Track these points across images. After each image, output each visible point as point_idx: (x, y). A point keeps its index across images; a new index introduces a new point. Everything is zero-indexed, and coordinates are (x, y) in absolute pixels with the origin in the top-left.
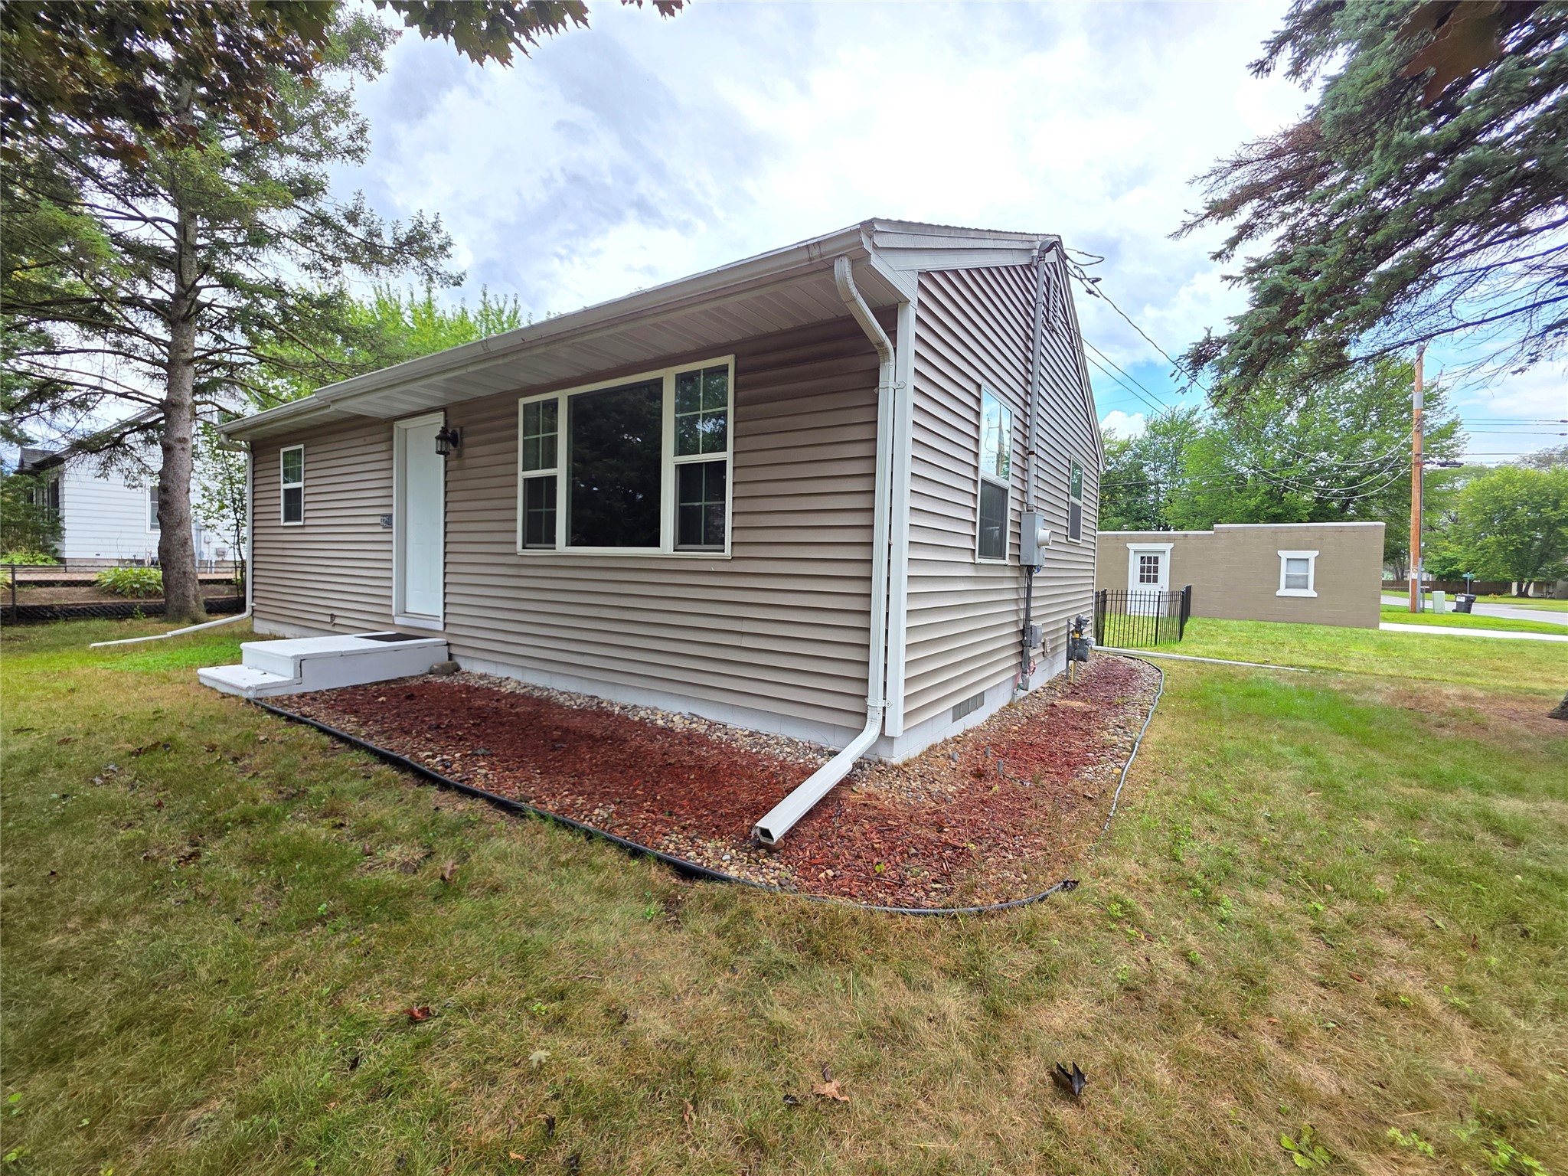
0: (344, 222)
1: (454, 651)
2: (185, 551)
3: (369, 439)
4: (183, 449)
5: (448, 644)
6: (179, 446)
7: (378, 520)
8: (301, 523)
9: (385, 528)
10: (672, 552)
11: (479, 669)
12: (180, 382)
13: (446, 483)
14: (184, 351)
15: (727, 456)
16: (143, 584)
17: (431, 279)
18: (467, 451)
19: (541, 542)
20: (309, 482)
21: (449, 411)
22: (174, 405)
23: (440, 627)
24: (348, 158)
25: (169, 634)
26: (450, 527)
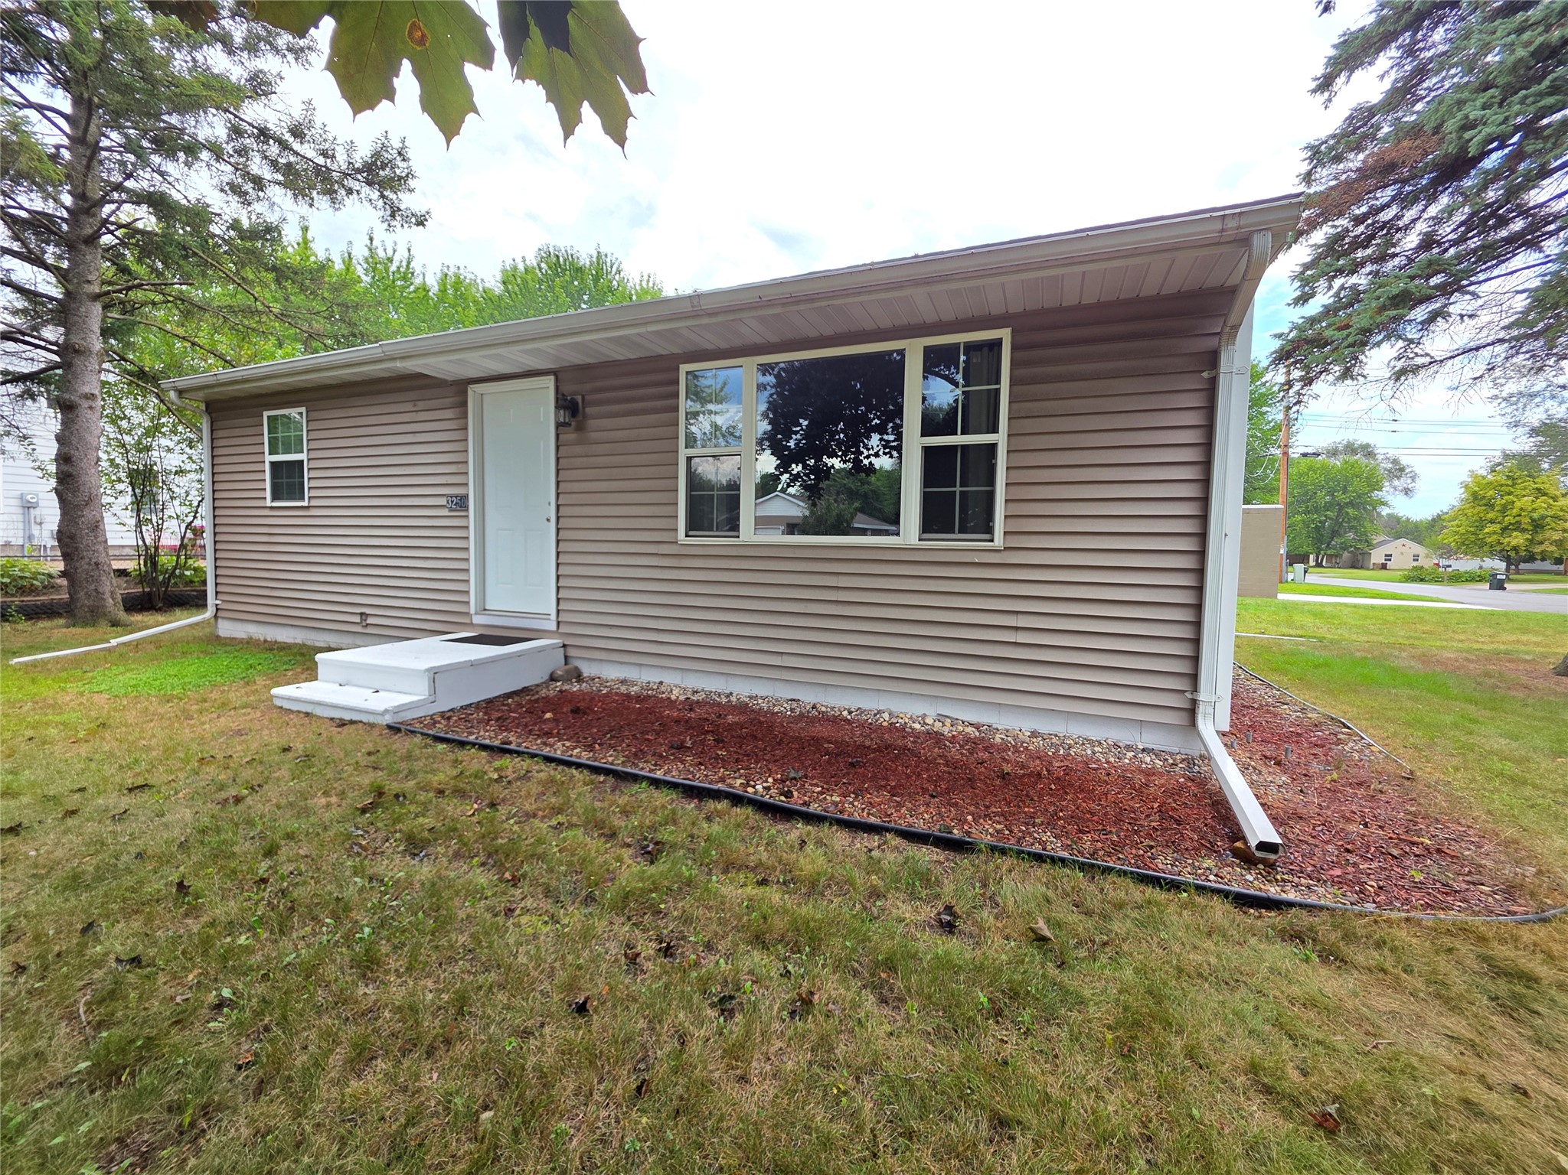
0: (288, 137)
1: (571, 652)
2: (96, 537)
3: (421, 405)
4: (91, 408)
5: (564, 646)
6: (85, 404)
7: (443, 501)
8: (305, 504)
9: (451, 510)
10: (918, 542)
11: (612, 673)
12: (84, 322)
13: (558, 459)
14: (89, 282)
15: (1000, 438)
16: (14, 579)
17: (393, 215)
18: (592, 423)
19: (711, 530)
20: (313, 455)
21: (560, 375)
22: (76, 351)
23: (553, 627)
24: (290, 57)
25: (114, 642)
26: (563, 511)
